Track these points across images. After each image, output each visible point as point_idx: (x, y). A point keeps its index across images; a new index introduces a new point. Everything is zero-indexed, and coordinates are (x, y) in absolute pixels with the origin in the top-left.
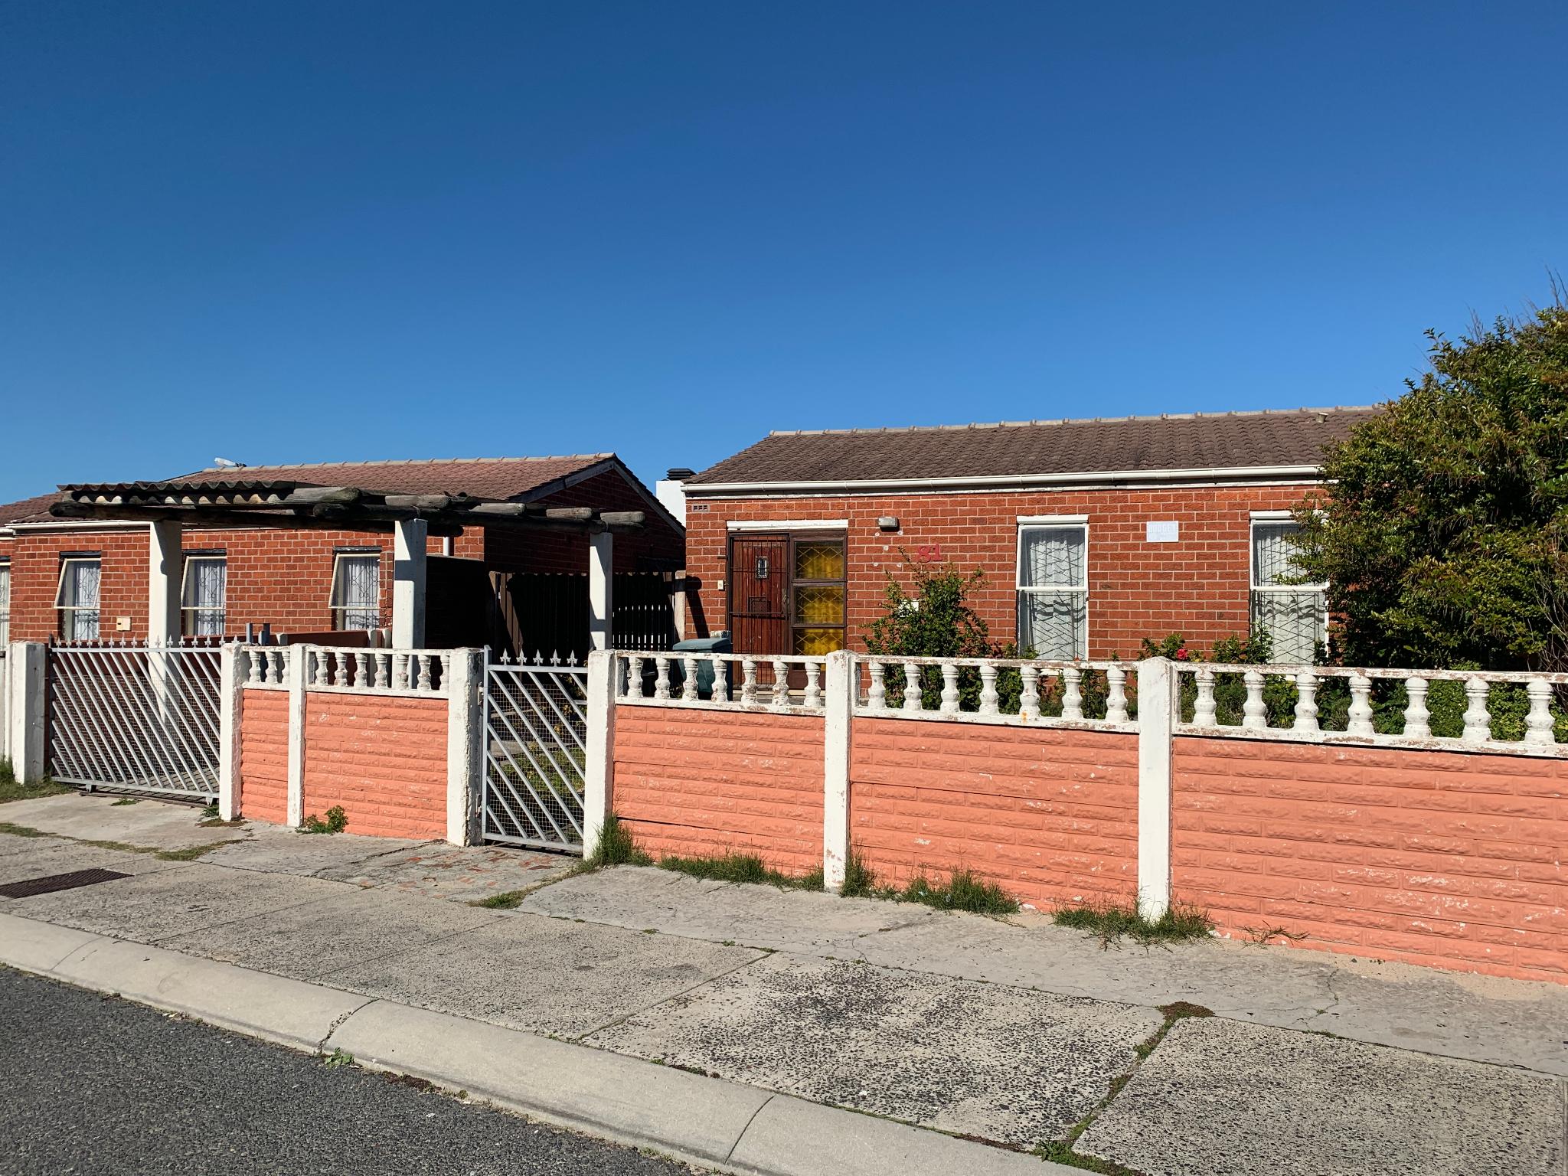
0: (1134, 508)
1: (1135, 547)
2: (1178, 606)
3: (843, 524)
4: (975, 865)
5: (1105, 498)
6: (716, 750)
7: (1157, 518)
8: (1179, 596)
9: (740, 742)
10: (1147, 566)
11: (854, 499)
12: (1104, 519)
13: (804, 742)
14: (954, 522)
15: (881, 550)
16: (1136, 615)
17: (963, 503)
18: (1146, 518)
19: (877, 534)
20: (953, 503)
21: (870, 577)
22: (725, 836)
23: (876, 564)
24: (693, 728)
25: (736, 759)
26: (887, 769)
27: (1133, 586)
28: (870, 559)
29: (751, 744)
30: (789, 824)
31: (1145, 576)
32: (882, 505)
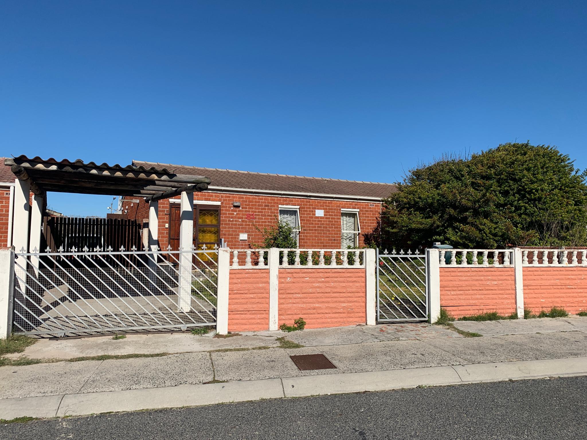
0: (312, 205)
1: (312, 217)
2: (324, 237)
3: (219, 203)
4: (556, 305)
5: (304, 201)
6: (477, 280)
7: (318, 209)
8: (324, 234)
9: (485, 277)
10: (316, 224)
11: (224, 194)
12: (304, 208)
13: (506, 276)
14: (259, 205)
15: (233, 214)
16: (313, 239)
17: (262, 199)
18: (315, 208)
19: (232, 208)
20: (259, 199)
21: (229, 224)
22: (482, 307)
23: (231, 220)
24: (468, 274)
25: (484, 283)
26: (532, 281)
27: (312, 230)
28: (229, 217)
29: (489, 278)
30: (502, 301)
31: (315, 227)
32: (234, 197)
